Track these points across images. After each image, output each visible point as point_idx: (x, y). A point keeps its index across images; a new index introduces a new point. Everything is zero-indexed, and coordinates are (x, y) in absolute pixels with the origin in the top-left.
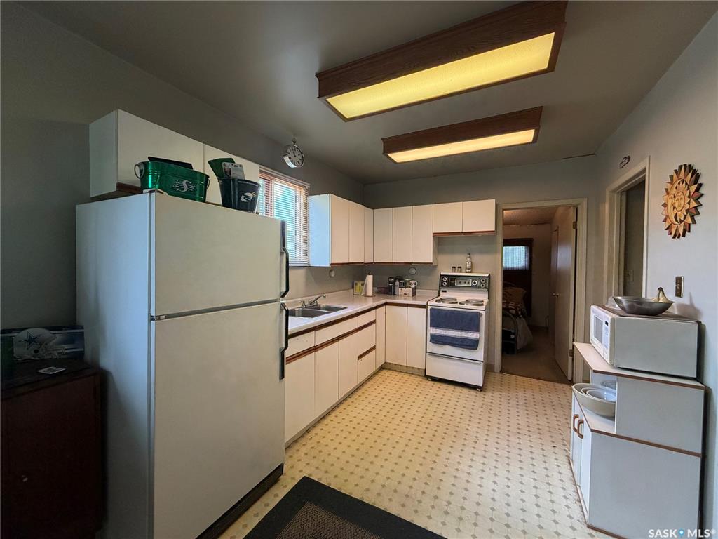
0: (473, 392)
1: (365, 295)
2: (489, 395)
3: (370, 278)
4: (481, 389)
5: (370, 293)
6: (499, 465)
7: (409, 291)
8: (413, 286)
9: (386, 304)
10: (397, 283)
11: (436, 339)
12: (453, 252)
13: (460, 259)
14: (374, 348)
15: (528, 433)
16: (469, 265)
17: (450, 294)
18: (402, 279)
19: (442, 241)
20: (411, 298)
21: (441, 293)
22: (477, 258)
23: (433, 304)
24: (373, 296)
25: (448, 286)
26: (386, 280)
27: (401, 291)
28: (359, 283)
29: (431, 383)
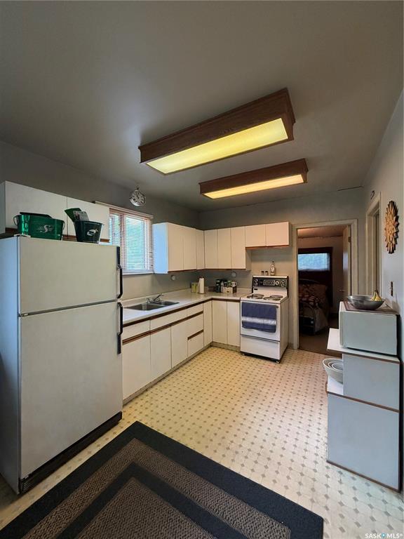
0: (273, 364)
1: (199, 293)
2: (284, 366)
3: (202, 281)
4: (280, 361)
5: (202, 291)
6: (276, 417)
7: (231, 289)
8: (234, 286)
9: (212, 299)
10: (222, 284)
11: (246, 325)
12: (262, 260)
13: (267, 266)
14: (202, 331)
15: (304, 394)
16: (273, 270)
17: (260, 291)
18: (226, 281)
19: (254, 253)
20: (232, 295)
21: (254, 291)
22: (279, 265)
23: (244, 299)
24: (205, 293)
25: (258, 286)
26: (214, 281)
27: (225, 289)
28: (195, 284)
29: (244, 357)
